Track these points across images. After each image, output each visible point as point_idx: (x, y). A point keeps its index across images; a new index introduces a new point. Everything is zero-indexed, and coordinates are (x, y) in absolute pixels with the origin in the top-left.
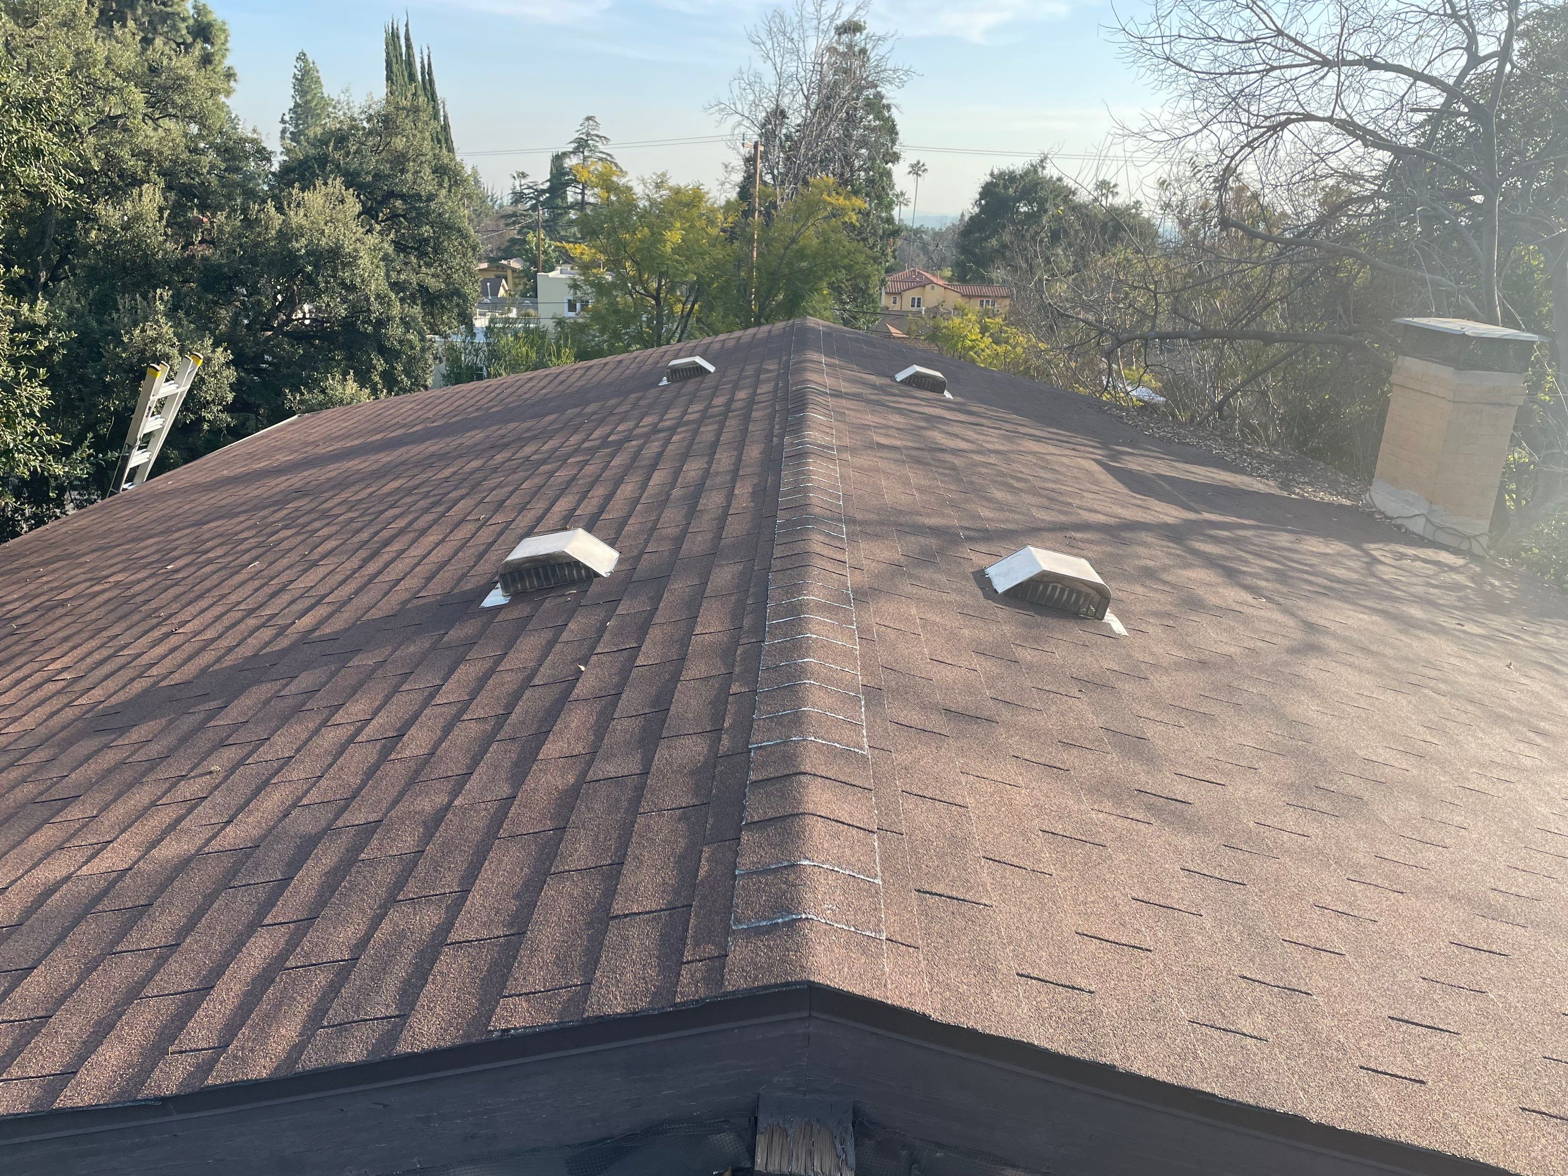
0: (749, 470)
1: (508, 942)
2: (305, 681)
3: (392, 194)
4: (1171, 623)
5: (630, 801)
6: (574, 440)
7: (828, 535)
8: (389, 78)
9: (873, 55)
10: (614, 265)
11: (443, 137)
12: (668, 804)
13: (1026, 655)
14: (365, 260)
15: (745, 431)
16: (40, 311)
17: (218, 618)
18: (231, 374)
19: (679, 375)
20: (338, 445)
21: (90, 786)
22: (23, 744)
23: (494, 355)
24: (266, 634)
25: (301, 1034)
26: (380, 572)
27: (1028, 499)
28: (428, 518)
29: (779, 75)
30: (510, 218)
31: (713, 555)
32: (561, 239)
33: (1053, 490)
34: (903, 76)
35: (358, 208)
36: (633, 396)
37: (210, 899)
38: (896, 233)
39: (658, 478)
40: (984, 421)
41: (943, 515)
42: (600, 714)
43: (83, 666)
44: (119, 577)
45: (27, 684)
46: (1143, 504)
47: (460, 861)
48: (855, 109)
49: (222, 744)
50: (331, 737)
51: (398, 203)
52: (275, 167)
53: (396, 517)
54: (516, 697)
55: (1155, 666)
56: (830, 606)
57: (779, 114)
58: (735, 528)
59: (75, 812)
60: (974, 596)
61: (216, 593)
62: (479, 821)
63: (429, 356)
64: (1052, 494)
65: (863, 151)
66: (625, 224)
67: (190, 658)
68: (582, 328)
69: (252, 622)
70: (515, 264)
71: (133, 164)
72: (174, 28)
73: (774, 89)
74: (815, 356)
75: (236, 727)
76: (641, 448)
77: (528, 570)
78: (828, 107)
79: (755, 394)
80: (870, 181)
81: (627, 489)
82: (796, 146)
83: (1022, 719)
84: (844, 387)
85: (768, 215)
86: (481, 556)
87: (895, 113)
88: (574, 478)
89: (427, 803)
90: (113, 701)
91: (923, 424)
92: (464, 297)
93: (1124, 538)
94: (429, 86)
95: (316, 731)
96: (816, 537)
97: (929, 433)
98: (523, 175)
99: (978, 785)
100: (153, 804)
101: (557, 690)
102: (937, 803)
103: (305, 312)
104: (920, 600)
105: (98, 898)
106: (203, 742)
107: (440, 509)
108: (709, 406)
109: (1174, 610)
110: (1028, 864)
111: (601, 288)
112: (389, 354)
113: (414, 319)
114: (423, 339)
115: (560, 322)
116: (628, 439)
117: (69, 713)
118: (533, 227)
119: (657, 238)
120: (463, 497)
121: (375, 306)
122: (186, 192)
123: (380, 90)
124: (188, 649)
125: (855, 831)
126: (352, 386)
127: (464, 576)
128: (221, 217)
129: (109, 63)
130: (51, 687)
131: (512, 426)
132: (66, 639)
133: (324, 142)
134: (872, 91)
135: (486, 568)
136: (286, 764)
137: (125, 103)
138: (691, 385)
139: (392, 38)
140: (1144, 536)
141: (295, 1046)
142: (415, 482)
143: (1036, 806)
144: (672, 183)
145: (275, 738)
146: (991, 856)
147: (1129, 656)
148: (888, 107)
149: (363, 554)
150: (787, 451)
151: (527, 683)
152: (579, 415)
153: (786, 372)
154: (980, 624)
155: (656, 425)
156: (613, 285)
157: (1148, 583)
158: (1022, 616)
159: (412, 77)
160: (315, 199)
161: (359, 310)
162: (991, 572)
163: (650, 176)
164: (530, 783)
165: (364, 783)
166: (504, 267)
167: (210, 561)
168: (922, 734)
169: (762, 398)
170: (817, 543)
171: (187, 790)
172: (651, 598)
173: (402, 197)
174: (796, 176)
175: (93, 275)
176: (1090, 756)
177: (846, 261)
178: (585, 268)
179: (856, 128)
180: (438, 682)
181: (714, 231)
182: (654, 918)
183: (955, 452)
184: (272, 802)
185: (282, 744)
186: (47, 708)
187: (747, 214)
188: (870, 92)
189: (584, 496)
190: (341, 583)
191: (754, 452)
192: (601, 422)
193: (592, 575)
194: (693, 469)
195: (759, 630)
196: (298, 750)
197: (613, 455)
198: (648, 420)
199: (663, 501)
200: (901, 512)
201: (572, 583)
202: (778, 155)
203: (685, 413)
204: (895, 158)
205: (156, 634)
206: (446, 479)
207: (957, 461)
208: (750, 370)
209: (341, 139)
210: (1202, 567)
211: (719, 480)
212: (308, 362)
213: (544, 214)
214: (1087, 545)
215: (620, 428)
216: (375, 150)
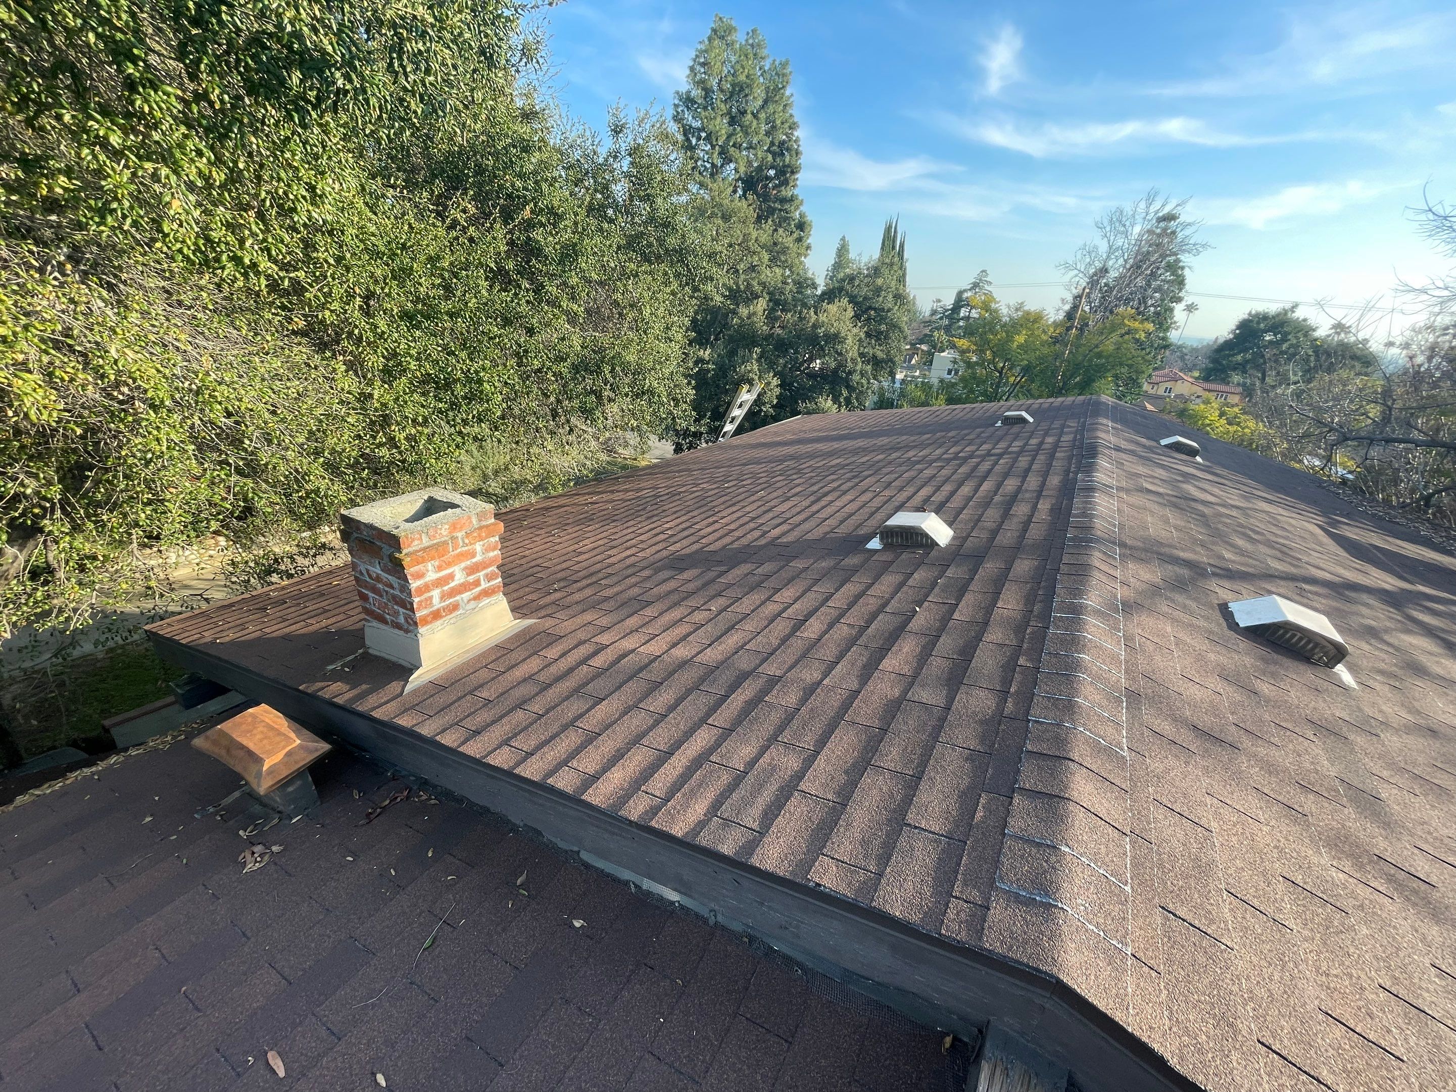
0: (1051, 493)
1: (834, 808)
2: (767, 568)
3: (870, 308)
4: (1397, 684)
5: (934, 727)
6: (938, 452)
7: (1105, 553)
8: (882, 248)
9: (1180, 236)
10: (980, 351)
11: (902, 280)
12: (960, 742)
13: (1264, 688)
14: (849, 341)
15: (1050, 465)
16: (706, 354)
17: (739, 518)
18: (777, 391)
19: (1008, 421)
20: (815, 434)
21: (660, 598)
22: (642, 564)
23: (903, 394)
24: (757, 534)
25: (705, 815)
26: (818, 512)
27: (1263, 549)
28: (849, 484)
29: (1110, 247)
30: (927, 323)
31: (1017, 549)
32: (952, 336)
33: (1284, 545)
34: (1197, 249)
35: (852, 313)
36: (978, 430)
37: (689, 692)
38: (1166, 347)
39: (987, 486)
40: (1226, 482)
41: (1196, 553)
42: (924, 647)
43: (678, 529)
44: (704, 486)
45: (654, 532)
46: (1363, 569)
47: (818, 727)
48: (1158, 268)
49: (719, 594)
50: (771, 608)
51: (872, 312)
52: (819, 292)
53: (833, 481)
54: (873, 616)
55: (1385, 724)
56: (1103, 613)
57: (1104, 271)
58: (1035, 533)
59: (649, 612)
60: (1219, 625)
61: (742, 504)
62: (835, 701)
63: (870, 391)
64: (1285, 549)
65: (1157, 294)
66: (992, 330)
67: (720, 538)
68: (953, 385)
69: (752, 525)
70: (924, 347)
71: (757, 288)
72: (789, 224)
73: (1104, 256)
74: (1105, 421)
75: (729, 586)
76: (978, 464)
77: (897, 533)
78: (1139, 267)
79: (1059, 441)
80: (1157, 314)
81: (966, 490)
82: (1111, 290)
83: (1262, 751)
84: (1124, 445)
85: (1081, 330)
86: (872, 514)
87: (1187, 272)
88: (934, 476)
89: (810, 674)
90: (683, 552)
91: (1180, 479)
92: (894, 363)
93: (1348, 597)
94: (901, 254)
95: (763, 603)
96: (1097, 554)
97: (1185, 486)
98: (939, 301)
99: (1222, 811)
100: (681, 620)
101: (899, 619)
102: (1184, 820)
103: (817, 364)
104: (1174, 620)
105: (641, 669)
106: (711, 590)
107: (857, 480)
108: (1026, 444)
109: (1399, 672)
110: (1270, 911)
111: (969, 365)
112: (850, 388)
113: (867, 372)
114: (869, 383)
115: (942, 381)
116: (971, 456)
117: (665, 553)
118: (938, 329)
119: (1010, 339)
120: (870, 476)
121: (849, 364)
122: (777, 303)
123: (876, 254)
124: (721, 532)
125: (1110, 830)
126: (830, 403)
127: (861, 524)
128: (789, 315)
129: (756, 240)
130: (662, 537)
131: (904, 437)
132: (675, 512)
133: (843, 280)
134: (1173, 258)
135: (873, 523)
136: (744, 618)
137: (760, 259)
138: (1016, 429)
139: (888, 229)
140: (1365, 597)
141: (700, 822)
142: (848, 462)
143: (1276, 847)
144: (1026, 308)
145: (744, 599)
146: (1232, 891)
147: (1360, 710)
148: (1183, 268)
149: (812, 498)
150: (1079, 484)
151: (881, 609)
152: (943, 437)
153: (1082, 429)
154: (1224, 651)
155: (990, 451)
156: (976, 363)
157: (1373, 641)
158: (1262, 651)
159: (894, 248)
160: (833, 308)
161: (841, 365)
162: (1233, 607)
163: (1013, 302)
164: (870, 686)
165: (779, 647)
166: (918, 349)
167: (744, 486)
168: (1173, 747)
169: (1064, 444)
170: (1096, 559)
171: (699, 617)
172: (970, 570)
173: (875, 309)
174: (1106, 308)
175: (731, 339)
176: (1326, 805)
177: (1130, 362)
178: (963, 352)
179: (1156, 280)
180: (832, 591)
181: (1044, 337)
182: (936, 841)
183: (1205, 503)
184: (733, 640)
185: (745, 605)
186: (657, 548)
187: (1068, 329)
188: (1172, 259)
189: (938, 489)
190: (799, 513)
191: (1054, 481)
192: (956, 444)
193: (934, 544)
194: (1011, 484)
195: (1046, 616)
196: (753, 611)
197: (960, 466)
198: (985, 447)
199: (987, 503)
200: (1161, 543)
201: (921, 546)
202: (1096, 295)
203: (1010, 446)
204: (1179, 300)
205: (711, 520)
206: (863, 463)
207: (1206, 510)
208: (1057, 424)
209: (852, 279)
210: (1422, 635)
211: (1027, 495)
212: (812, 389)
213: (946, 322)
214: (1316, 598)
215: (967, 449)
216: (867, 285)
